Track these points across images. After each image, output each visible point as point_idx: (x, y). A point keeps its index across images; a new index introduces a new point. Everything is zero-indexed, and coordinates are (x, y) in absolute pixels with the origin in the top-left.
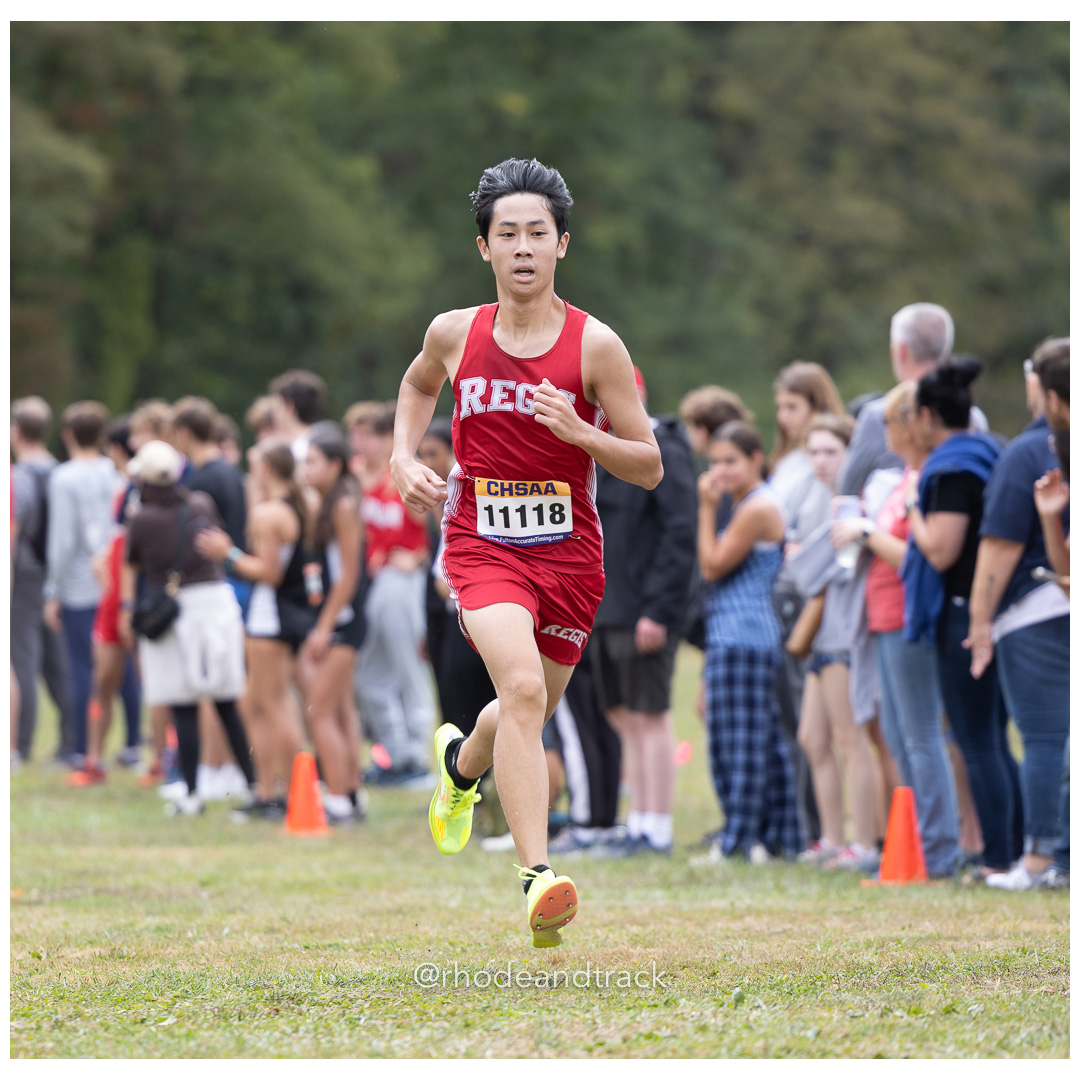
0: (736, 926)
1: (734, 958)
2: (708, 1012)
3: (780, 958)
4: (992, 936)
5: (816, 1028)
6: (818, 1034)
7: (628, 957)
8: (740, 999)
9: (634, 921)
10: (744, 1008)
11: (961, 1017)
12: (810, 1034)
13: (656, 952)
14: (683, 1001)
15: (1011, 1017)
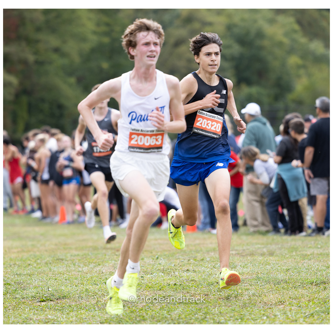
0: (156, 242)
1: (156, 249)
2: (151, 261)
3: (166, 249)
4: (211, 243)
5: (174, 264)
6: (174, 265)
8: (157, 258)
10: (158, 260)
11: (205, 261)
12: (173, 265)
14: (145, 259)
15: (215, 261)
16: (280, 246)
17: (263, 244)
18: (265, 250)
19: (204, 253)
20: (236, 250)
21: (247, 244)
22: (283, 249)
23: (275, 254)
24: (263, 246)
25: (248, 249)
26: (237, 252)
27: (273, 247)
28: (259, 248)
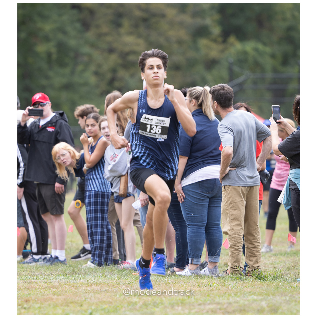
0: (89, 288)
1: (89, 300)
3: (104, 300)
7: (52, 299)
9: (54, 287)
13: (61, 298)
16: (288, 298)
17: (261, 294)
18: (264, 304)
19: (165, 307)
20: (218, 304)
21: (236, 294)
22: (294, 303)
23: (280, 311)
24: (261, 297)
25: (237, 302)
26: (219, 307)
27: (277, 299)
28: (255, 300)
